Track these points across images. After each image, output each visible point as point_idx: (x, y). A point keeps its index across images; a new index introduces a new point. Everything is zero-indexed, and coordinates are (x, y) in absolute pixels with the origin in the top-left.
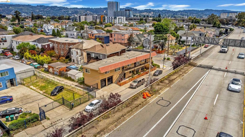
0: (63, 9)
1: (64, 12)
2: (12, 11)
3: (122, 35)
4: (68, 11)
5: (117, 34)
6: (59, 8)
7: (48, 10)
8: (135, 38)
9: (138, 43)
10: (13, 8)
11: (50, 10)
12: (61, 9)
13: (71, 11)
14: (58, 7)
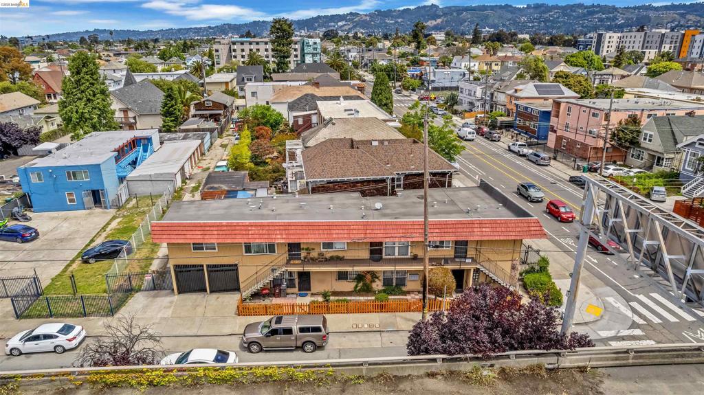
0: (597, 12)
1: (599, 21)
2: (466, 22)
3: (592, 111)
4: (615, 19)
5: (579, 107)
6: (586, 10)
7: (552, 17)
8: (649, 133)
9: (657, 155)
10: (469, 16)
11: (558, 18)
12: (591, 13)
13: (623, 19)
14: (586, 7)
